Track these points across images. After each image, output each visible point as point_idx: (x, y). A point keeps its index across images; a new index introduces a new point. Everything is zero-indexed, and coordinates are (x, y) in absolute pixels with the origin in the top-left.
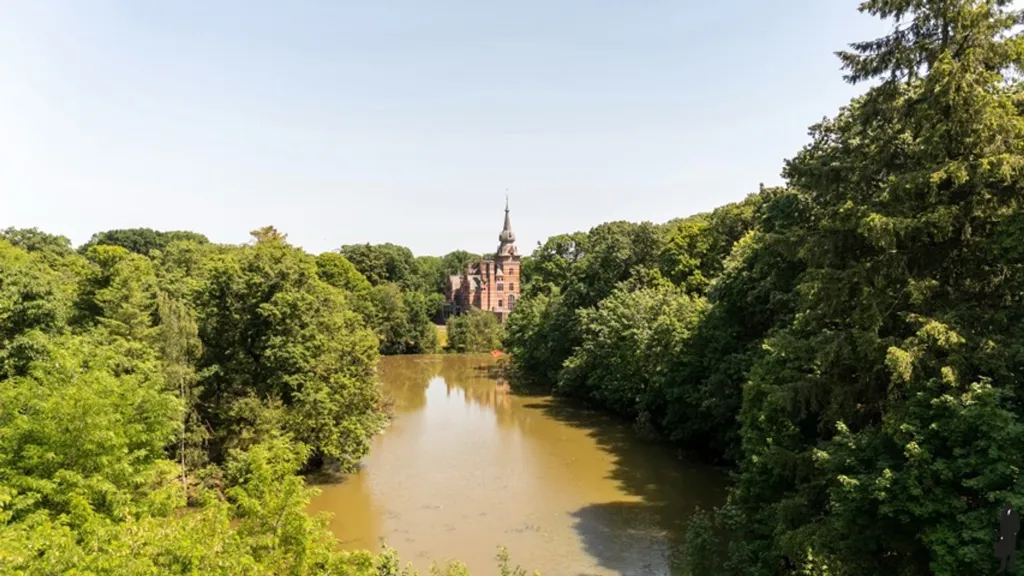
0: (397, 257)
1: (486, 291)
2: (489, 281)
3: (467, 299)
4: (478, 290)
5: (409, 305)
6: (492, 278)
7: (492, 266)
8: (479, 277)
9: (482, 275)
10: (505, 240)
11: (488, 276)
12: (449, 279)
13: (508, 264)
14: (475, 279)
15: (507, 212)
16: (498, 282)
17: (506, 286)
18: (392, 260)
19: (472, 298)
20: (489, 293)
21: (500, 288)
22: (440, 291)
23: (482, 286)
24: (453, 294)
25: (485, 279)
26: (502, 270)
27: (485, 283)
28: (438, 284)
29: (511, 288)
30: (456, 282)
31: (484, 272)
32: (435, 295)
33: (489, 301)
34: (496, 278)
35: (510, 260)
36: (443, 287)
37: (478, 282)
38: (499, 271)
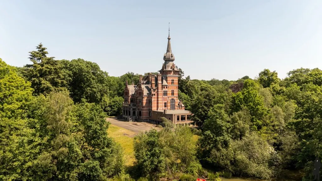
0: (86, 69)
1: (156, 96)
2: (158, 89)
3: (141, 102)
4: (150, 95)
5: (83, 123)
6: (160, 86)
7: (160, 78)
8: (149, 86)
9: (152, 84)
10: (168, 60)
11: (157, 85)
12: (126, 87)
13: (170, 77)
14: (147, 87)
15: (169, 39)
16: (164, 90)
17: (169, 92)
18: (81, 70)
19: (145, 101)
20: (158, 98)
21: (165, 94)
22: (119, 95)
23: (153, 93)
24: (130, 98)
25: (154, 88)
26: (167, 81)
27: (154, 90)
28: (118, 90)
29: (173, 94)
30: (132, 89)
31: (153, 82)
32: (117, 98)
33: (158, 103)
34: (163, 87)
35: (172, 74)
36: (123, 93)
37: (149, 90)
38: (164, 81)
